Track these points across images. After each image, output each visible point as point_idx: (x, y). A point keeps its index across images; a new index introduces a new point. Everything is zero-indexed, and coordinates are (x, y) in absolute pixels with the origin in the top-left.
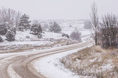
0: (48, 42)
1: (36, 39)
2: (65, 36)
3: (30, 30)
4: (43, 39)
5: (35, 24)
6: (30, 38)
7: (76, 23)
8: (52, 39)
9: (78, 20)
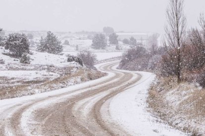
0: (45, 72)
1: (17, 66)
2: (74, 62)
3: (4, 48)
4: (32, 66)
5: (14, 36)
6: (6, 63)
7: (74, 37)
8: (51, 66)
9: (76, 33)
